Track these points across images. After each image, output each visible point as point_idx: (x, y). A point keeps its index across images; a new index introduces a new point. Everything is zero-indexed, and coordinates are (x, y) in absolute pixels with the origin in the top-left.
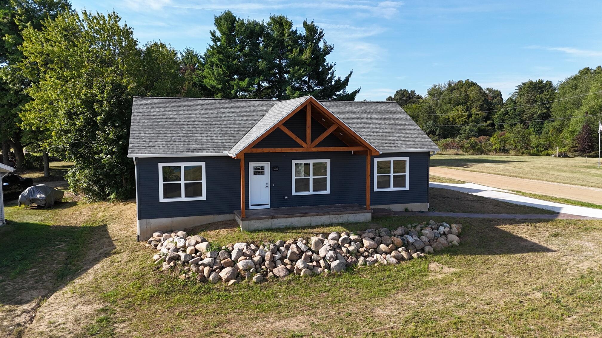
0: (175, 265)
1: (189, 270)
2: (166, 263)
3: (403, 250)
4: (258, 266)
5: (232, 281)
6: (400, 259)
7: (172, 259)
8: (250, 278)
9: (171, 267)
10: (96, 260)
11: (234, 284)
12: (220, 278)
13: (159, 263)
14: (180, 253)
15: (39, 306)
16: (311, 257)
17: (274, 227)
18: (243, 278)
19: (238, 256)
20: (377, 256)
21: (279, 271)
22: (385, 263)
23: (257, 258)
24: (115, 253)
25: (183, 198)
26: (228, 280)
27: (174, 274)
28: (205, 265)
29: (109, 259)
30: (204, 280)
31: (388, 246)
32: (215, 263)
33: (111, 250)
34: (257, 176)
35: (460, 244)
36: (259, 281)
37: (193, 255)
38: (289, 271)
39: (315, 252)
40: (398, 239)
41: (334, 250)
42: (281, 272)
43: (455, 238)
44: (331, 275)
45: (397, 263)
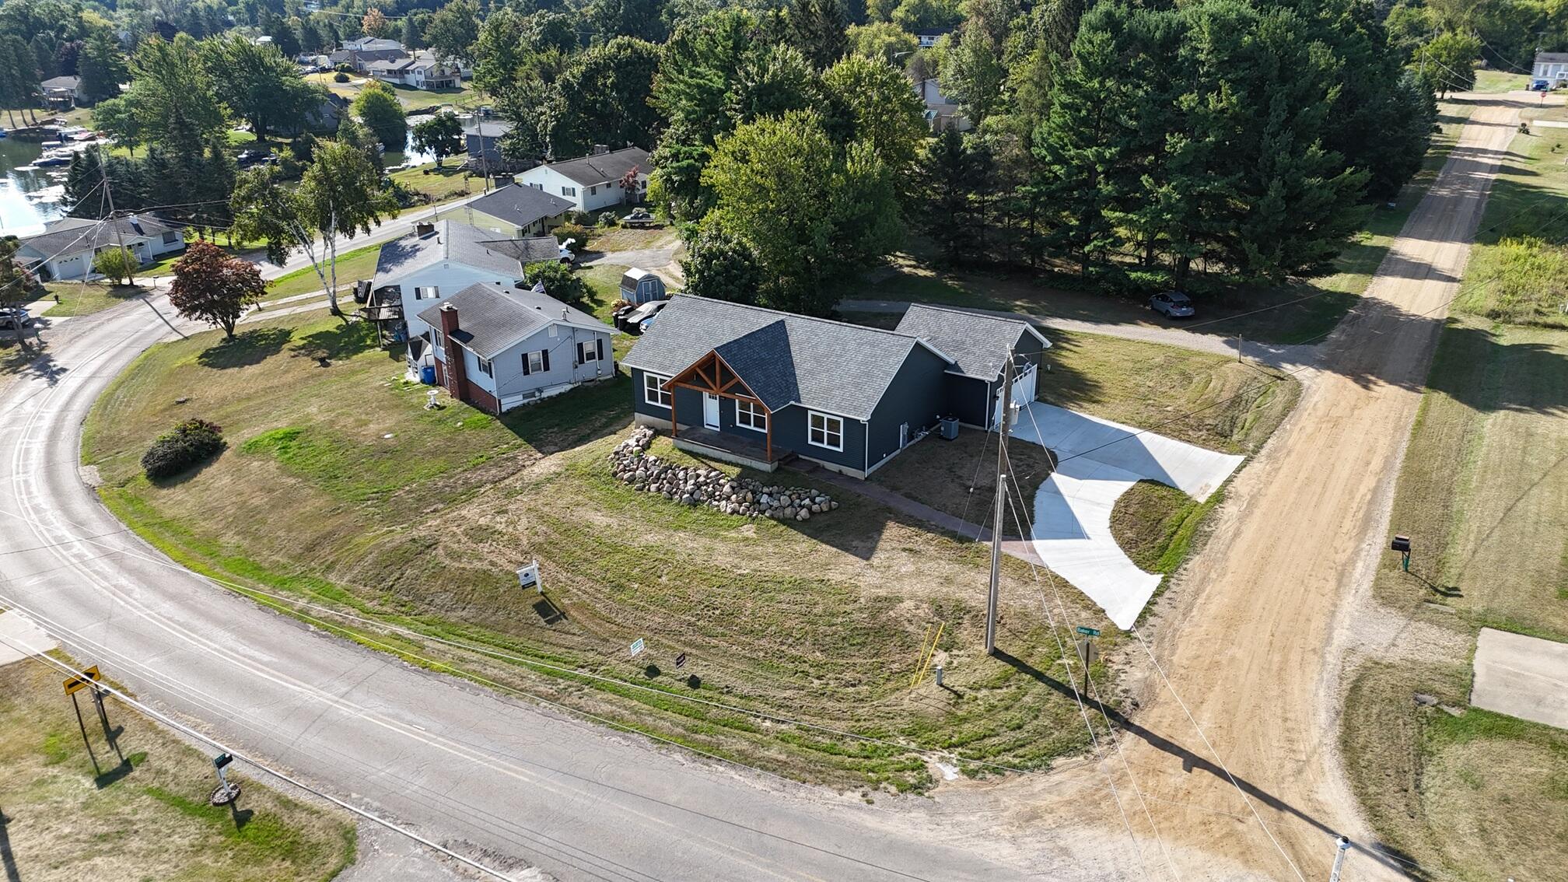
0: (614, 458)
1: (616, 464)
2: (612, 454)
3: (745, 506)
4: (647, 478)
6: (733, 511)
8: (636, 484)
9: (611, 458)
11: (625, 484)
12: (623, 478)
14: (624, 450)
15: (544, 457)
16: (679, 485)
17: (692, 452)
18: (632, 483)
19: (641, 466)
20: (723, 502)
22: (723, 510)
23: (649, 472)
24: (615, 434)
25: (660, 404)
26: (624, 481)
28: (624, 465)
29: (607, 438)
31: (738, 497)
32: (629, 465)
34: (711, 402)
35: (804, 520)
37: (627, 454)
38: (659, 490)
39: (686, 482)
40: (750, 495)
41: (698, 486)
42: (653, 487)
43: (804, 513)
44: (678, 503)
45: (729, 514)
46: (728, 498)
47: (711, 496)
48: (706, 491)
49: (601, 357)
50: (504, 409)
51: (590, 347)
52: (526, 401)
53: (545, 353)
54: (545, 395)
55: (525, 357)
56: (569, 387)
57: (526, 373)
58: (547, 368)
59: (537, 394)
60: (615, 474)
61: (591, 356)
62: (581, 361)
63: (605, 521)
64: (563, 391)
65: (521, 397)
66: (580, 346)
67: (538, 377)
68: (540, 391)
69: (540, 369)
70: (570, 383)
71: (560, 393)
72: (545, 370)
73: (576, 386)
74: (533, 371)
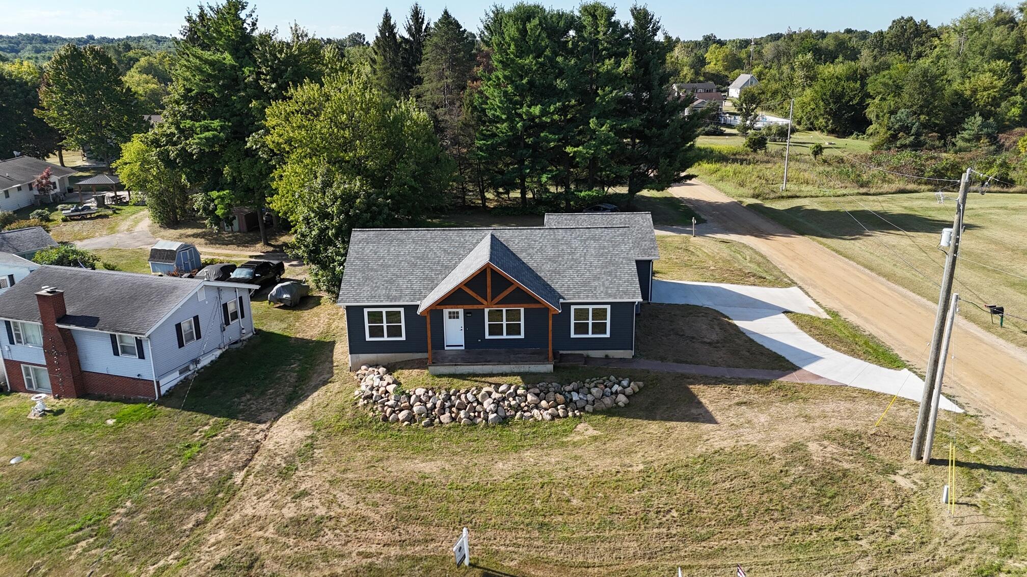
0: (368, 403)
1: (377, 408)
2: (361, 400)
3: (561, 408)
4: (429, 412)
5: (406, 423)
6: (554, 417)
7: (365, 398)
8: (420, 422)
9: (365, 404)
10: (316, 388)
11: (407, 425)
12: (398, 419)
13: (357, 399)
14: (374, 392)
15: (271, 426)
16: (475, 408)
18: (415, 421)
19: (415, 402)
20: (535, 412)
21: (445, 418)
22: (540, 419)
23: (429, 405)
24: (330, 382)
26: (403, 421)
27: (366, 411)
28: (389, 407)
29: (324, 388)
30: (385, 419)
31: (548, 402)
32: (397, 405)
33: (328, 379)
35: (626, 405)
36: (427, 425)
37: (383, 395)
38: (453, 419)
40: (560, 398)
43: (622, 398)
44: (487, 426)
45: (550, 420)
46: (537, 407)
47: (518, 408)
48: (510, 406)
49: (243, 316)
50: (163, 390)
51: (233, 307)
53: (196, 319)
54: (199, 366)
55: (178, 326)
56: (218, 353)
57: (181, 345)
58: (199, 336)
59: (191, 367)
61: (235, 315)
62: (227, 323)
64: (213, 358)
65: (177, 374)
66: (225, 306)
67: (192, 347)
68: (196, 361)
69: (193, 338)
70: (220, 349)
71: (212, 361)
72: (197, 339)
73: (224, 350)
74: (186, 341)
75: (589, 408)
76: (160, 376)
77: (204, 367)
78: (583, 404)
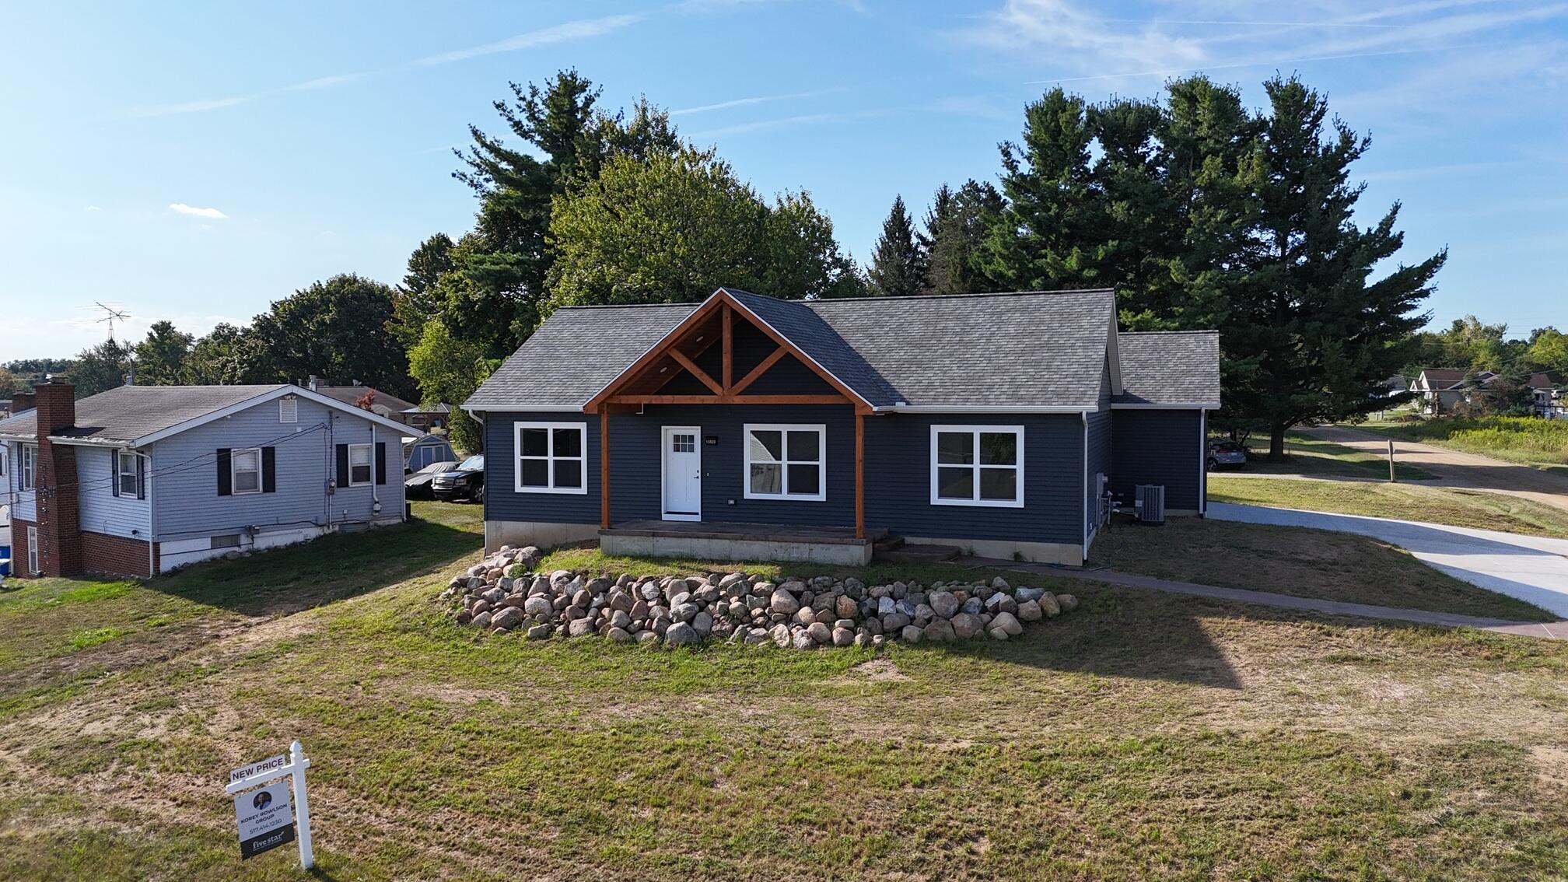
2: (449, 589)
3: (842, 625)
6: (816, 642)
8: (526, 629)
12: (489, 622)
14: (480, 577)
16: (649, 610)
17: (657, 553)
18: (520, 629)
19: (536, 590)
20: (779, 628)
22: (784, 643)
25: (551, 489)
31: (816, 612)
32: (502, 597)
34: (680, 454)
35: (1011, 636)
36: (536, 636)
38: (593, 628)
39: (665, 604)
40: (846, 602)
41: (701, 604)
42: (577, 626)
43: (1005, 620)
44: (657, 647)
45: (806, 648)
46: (788, 619)
47: (744, 618)
48: (726, 611)
49: (381, 480)
50: (166, 565)
51: (359, 456)
52: (218, 553)
53: (269, 454)
54: (263, 542)
55: (224, 458)
56: (313, 533)
57: (224, 488)
58: (270, 486)
59: (244, 540)
60: (464, 619)
61: (362, 474)
62: (342, 482)
63: (470, 697)
64: (300, 538)
65: (207, 543)
66: (342, 451)
67: (248, 503)
68: (251, 531)
69: (256, 487)
70: (317, 525)
71: (294, 544)
72: (265, 491)
73: (327, 531)
74: (238, 488)
75: (911, 632)
76: (163, 533)
77: (274, 551)
78: (898, 621)
